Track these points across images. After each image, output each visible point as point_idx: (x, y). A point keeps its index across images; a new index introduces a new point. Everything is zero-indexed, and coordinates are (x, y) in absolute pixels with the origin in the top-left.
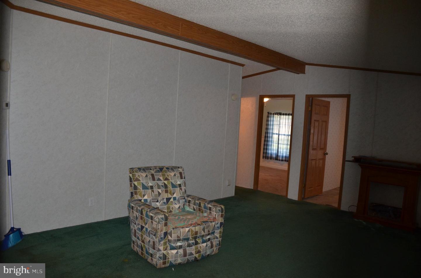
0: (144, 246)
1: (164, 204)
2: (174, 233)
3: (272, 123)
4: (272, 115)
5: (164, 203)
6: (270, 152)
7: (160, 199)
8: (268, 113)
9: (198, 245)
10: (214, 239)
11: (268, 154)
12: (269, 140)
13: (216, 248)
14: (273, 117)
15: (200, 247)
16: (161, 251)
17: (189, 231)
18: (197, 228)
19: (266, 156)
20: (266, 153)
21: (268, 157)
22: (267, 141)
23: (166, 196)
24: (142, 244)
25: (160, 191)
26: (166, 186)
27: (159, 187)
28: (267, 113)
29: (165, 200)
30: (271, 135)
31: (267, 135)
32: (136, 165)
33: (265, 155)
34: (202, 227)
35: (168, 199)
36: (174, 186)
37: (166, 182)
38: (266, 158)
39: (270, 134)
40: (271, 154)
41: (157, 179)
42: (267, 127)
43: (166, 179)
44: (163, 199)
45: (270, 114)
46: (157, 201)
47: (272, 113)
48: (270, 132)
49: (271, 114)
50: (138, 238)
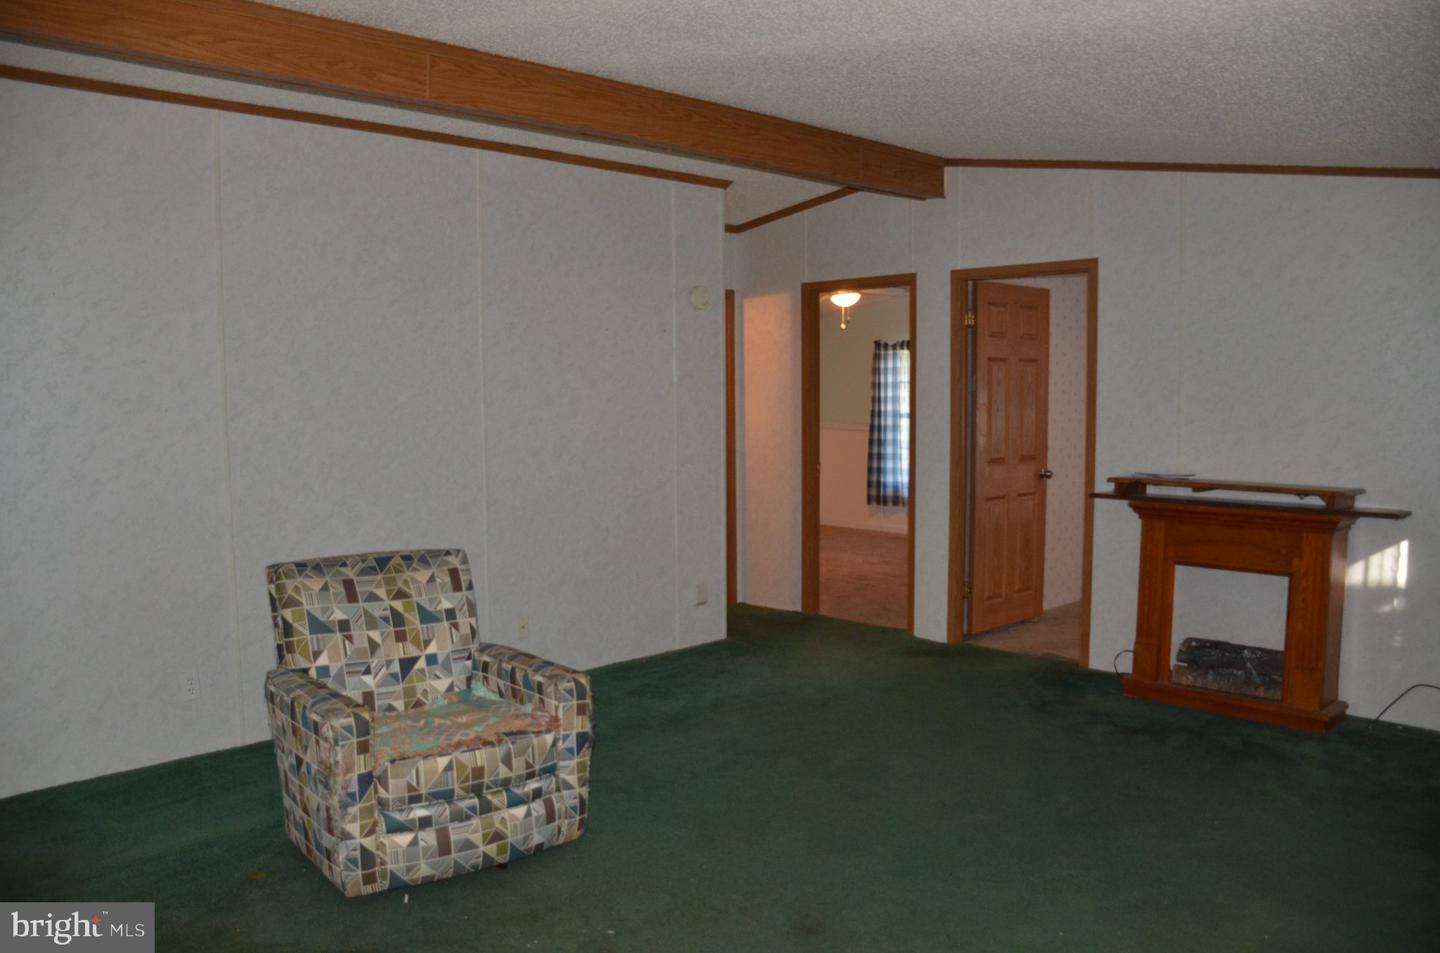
0: (309, 823)
1: (390, 679)
2: (396, 776)
3: (890, 379)
4: (890, 352)
5: (394, 676)
6: (889, 479)
7: (374, 662)
8: (878, 344)
9: (496, 816)
10: (558, 790)
11: (885, 486)
12: (885, 440)
13: (567, 822)
14: (895, 357)
15: (503, 819)
16: (352, 838)
17: (449, 767)
18: (481, 757)
19: (878, 496)
20: (879, 483)
21: (885, 497)
22: (879, 441)
23: (400, 651)
24: (305, 816)
25: (376, 635)
26: (397, 619)
27: (371, 623)
28: (873, 346)
29: (396, 668)
30: (890, 422)
31: (876, 423)
32: (290, 553)
33: (874, 492)
34: (499, 751)
35: (407, 664)
36: (427, 617)
37: (398, 605)
38: (878, 503)
39: (885, 416)
40: (896, 488)
41: (365, 596)
42: (877, 395)
43: (400, 595)
44: (389, 663)
45: (882, 348)
46: (367, 672)
47: (891, 343)
48: (886, 412)
49: (886, 346)
50: (294, 799)
